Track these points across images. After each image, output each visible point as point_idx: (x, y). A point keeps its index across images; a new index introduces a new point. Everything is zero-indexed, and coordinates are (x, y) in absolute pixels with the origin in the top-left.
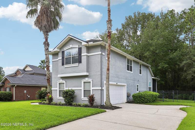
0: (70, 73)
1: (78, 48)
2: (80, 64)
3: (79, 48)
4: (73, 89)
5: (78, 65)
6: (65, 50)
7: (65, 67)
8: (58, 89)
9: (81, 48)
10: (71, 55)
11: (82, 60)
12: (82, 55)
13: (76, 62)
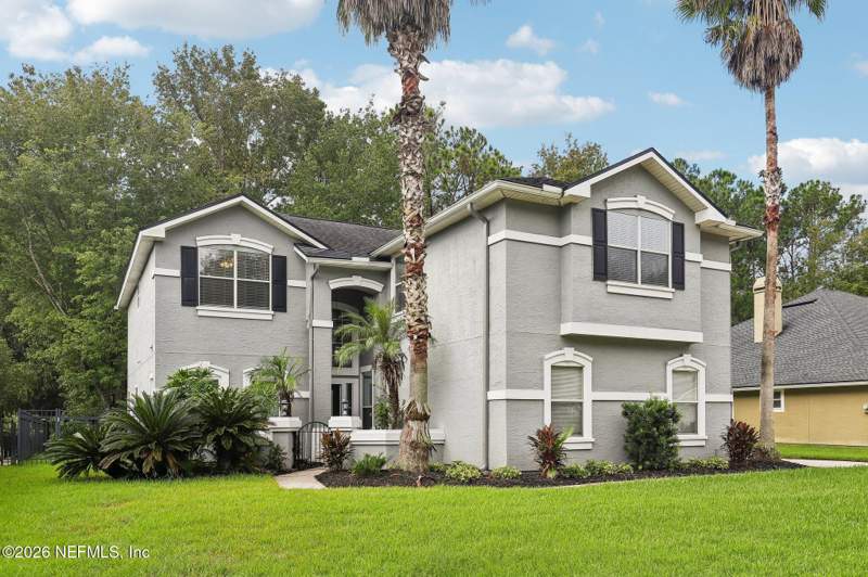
1: (671, 224)
2: (679, 293)
3: (674, 224)
5: (670, 296)
6: (610, 206)
7: (610, 289)
8: (546, 395)
9: (682, 226)
10: (639, 243)
11: (686, 278)
12: (686, 258)
13: (660, 280)
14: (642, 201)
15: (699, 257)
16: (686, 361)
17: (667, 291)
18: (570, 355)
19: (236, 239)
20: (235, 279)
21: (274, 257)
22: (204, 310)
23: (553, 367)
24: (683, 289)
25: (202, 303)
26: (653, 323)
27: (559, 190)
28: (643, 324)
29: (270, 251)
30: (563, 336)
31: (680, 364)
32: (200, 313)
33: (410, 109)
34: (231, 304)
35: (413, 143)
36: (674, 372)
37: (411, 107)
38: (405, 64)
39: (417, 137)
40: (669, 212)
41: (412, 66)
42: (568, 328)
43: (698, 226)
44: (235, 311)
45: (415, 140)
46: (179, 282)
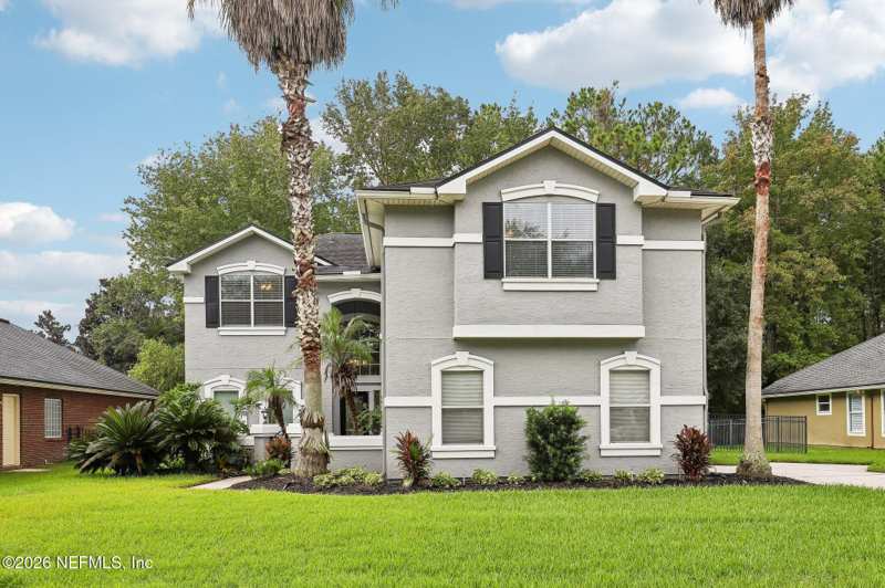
0: (539, 321)
1: (594, 206)
2: (607, 283)
3: (600, 206)
4: (574, 401)
5: (594, 287)
6: (505, 198)
7: (506, 287)
8: (435, 401)
9: (612, 207)
10: (550, 231)
11: (618, 265)
12: (618, 242)
13: (581, 270)
14: (550, 187)
15: (639, 240)
16: (631, 359)
17: (590, 283)
18: (463, 359)
19: (251, 265)
20: (252, 300)
21: (286, 278)
22: (225, 330)
23: (444, 373)
24: (613, 277)
25: (224, 324)
26: (567, 320)
27: (432, 190)
28: (554, 321)
29: (282, 273)
30: (456, 339)
31: (622, 363)
32: (221, 333)
33: (291, 135)
34: (249, 323)
35: (296, 165)
36: (612, 372)
37: (291, 131)
38: (287, 91)
39: (300, 159)
40: (592, 193)
41: (292, 92)
42: (461, 331)
43: (638, 203)
44: (252, 329)
45: (297, 162)
46: (204, 307)
